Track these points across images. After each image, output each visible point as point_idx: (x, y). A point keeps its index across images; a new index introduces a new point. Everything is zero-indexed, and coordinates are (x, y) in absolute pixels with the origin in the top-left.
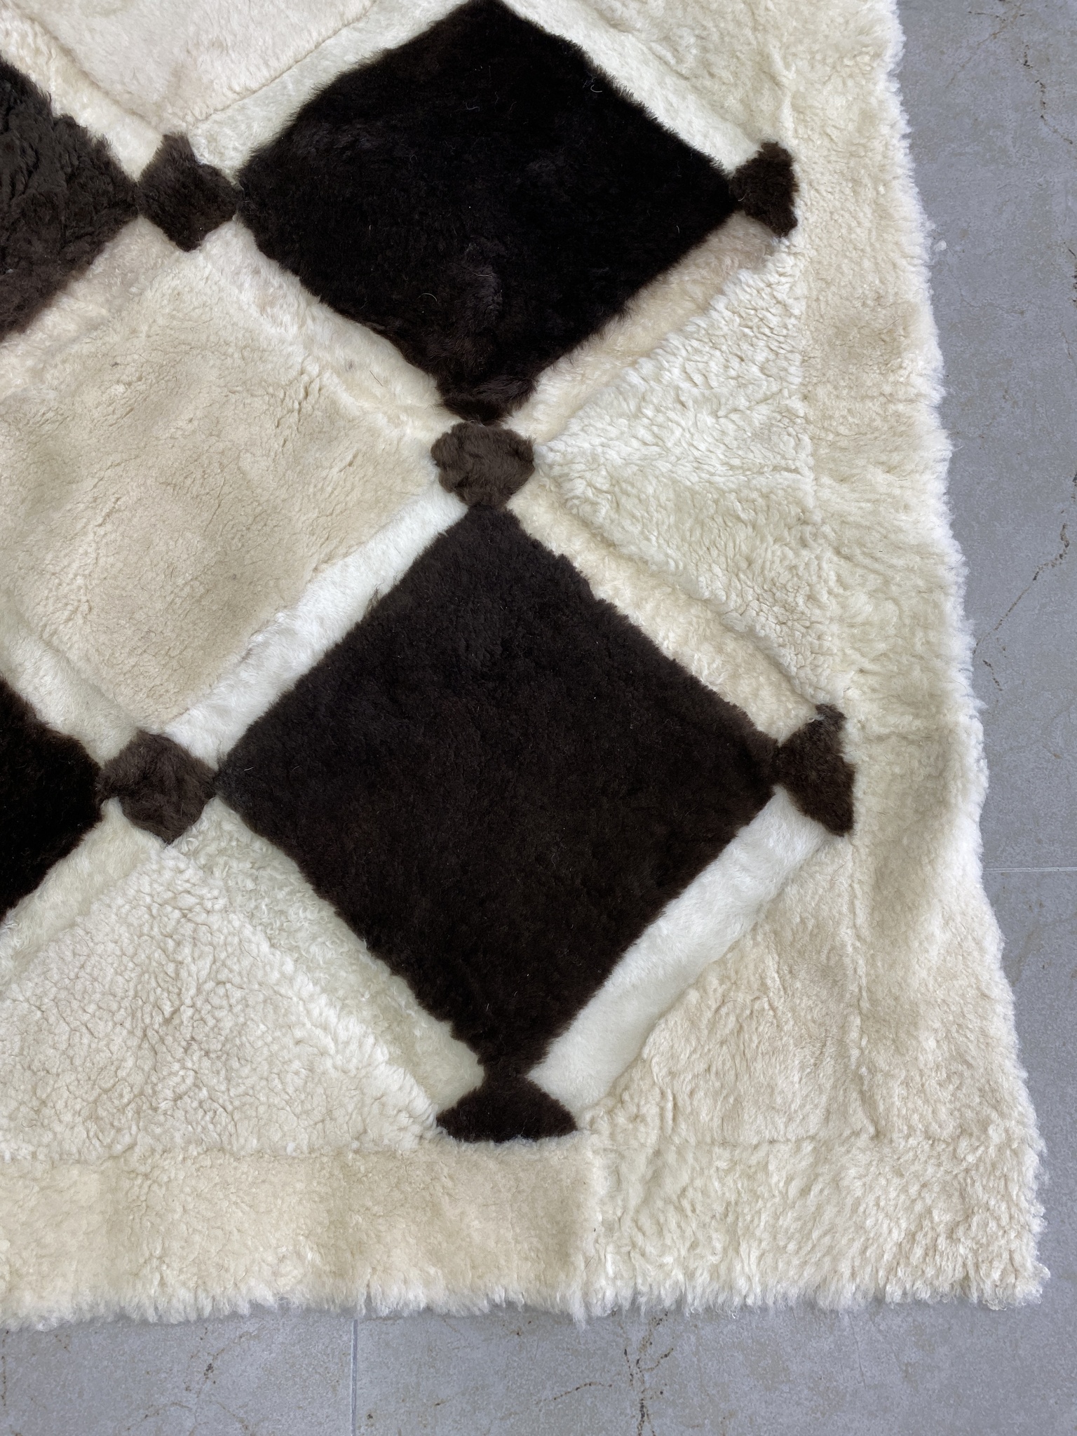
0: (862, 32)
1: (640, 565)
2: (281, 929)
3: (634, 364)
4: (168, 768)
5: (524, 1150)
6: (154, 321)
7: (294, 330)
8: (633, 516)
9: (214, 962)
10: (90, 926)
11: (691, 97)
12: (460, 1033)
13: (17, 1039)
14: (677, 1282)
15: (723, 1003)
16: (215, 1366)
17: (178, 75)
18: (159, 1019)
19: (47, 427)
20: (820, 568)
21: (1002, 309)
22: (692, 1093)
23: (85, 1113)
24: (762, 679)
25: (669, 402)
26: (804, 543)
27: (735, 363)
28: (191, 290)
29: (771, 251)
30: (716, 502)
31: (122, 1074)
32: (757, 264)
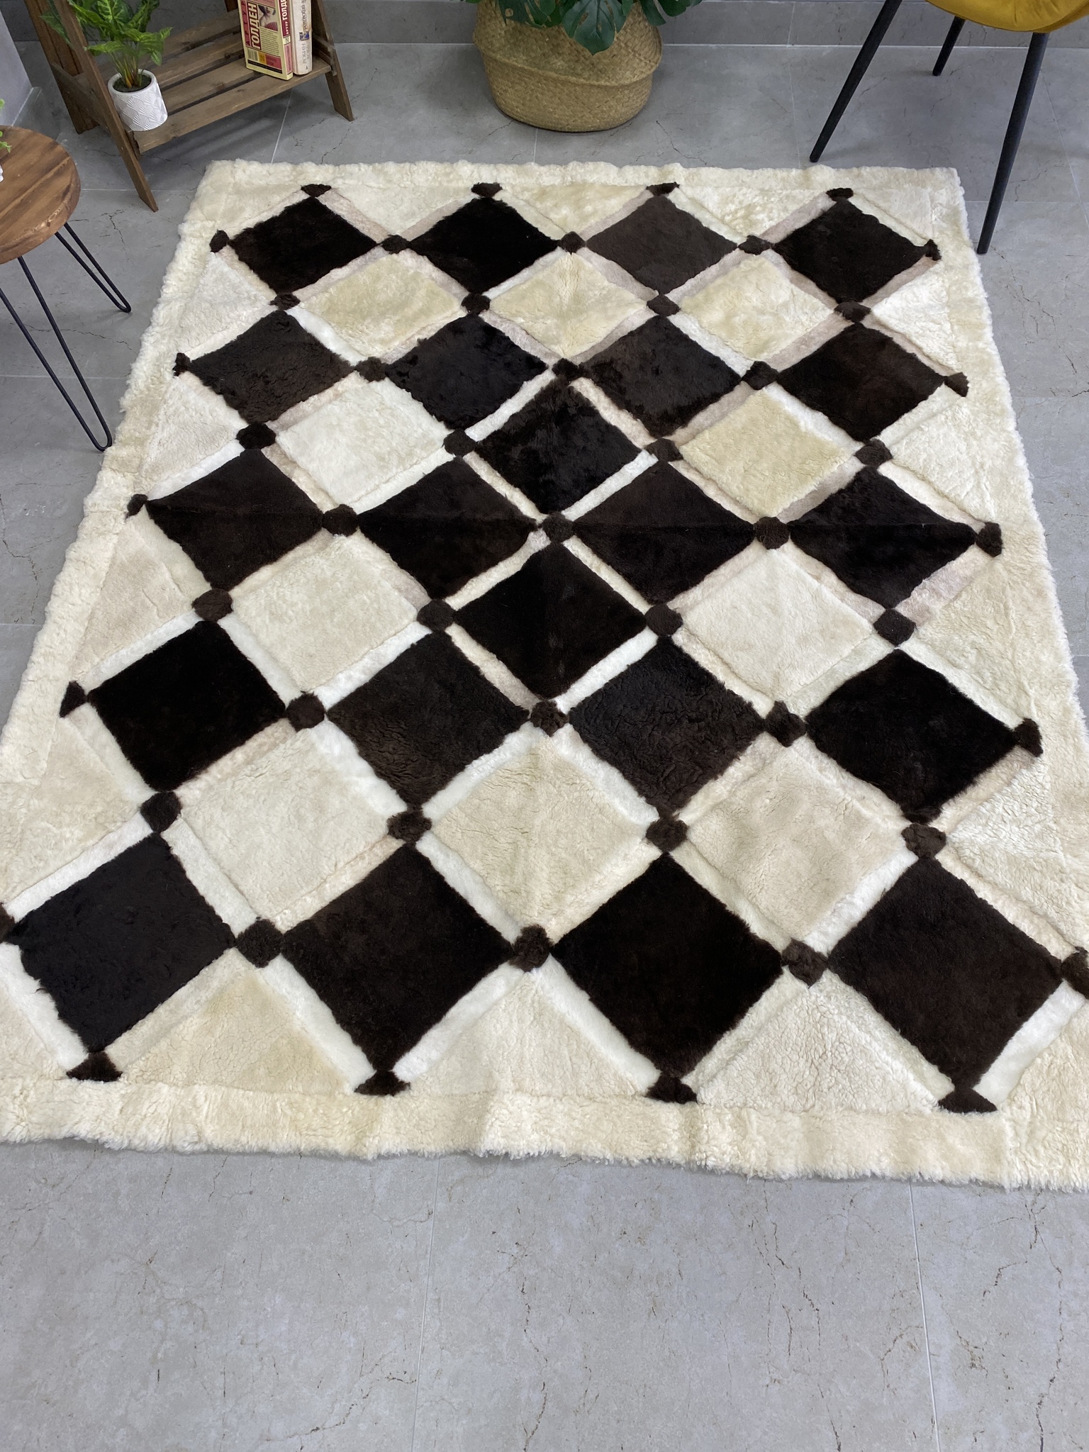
0: (1059, 675)
1: (994, 885)
2: (862, 1024)
3: (981, 804)
4: (808, 956)
5: (977, 1117)
6: (779, 775)
7: (835, 781)
8: (990, 865)
9: (837, 1035)
10: (784, 1016)
11: (991, 697)
12: (942, 1070)
13: (760, 1060)
14: (1046, 1175)
15: (1051, 1064)
16: (854, 1200)
17: (777, 677)
18: (817, 1056)
19: (740, 815)
20: (1070, 891)
22: (1043, 1100)
23: (792, 1091)
24: (1051, 935)
25: (999, 821)
26: (1062, 881)
27: (1024, 807)
28: (791, 763)
29: (1033, 762)
30: (1025, 862)
31: (805, 1077)
32: (1028, 767)
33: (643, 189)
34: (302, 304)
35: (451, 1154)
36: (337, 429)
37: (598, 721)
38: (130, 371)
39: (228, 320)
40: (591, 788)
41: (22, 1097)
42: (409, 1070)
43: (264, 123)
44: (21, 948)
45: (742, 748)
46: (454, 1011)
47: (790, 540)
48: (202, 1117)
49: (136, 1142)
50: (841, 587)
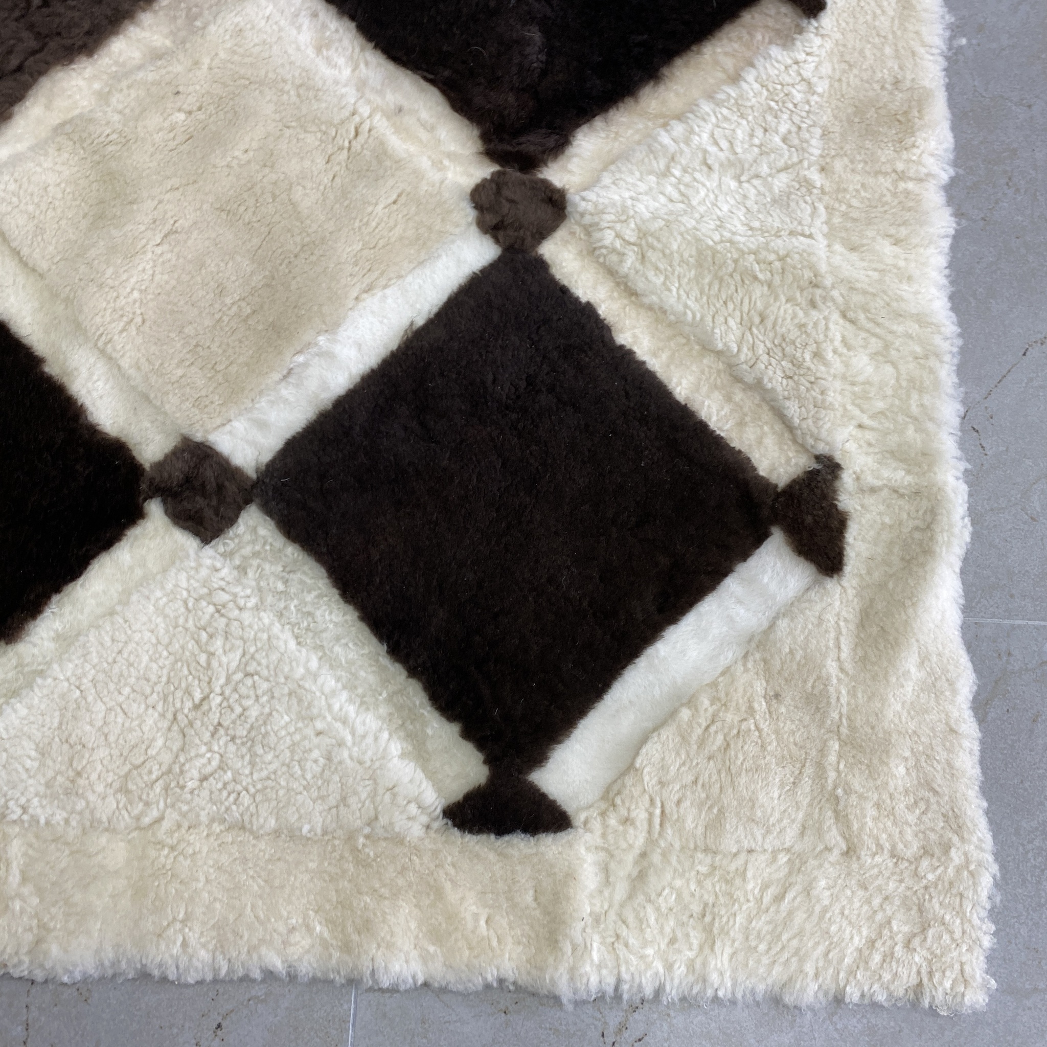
1: (660, 315)
2: (308, 629)
3: (665, 125)
4: (209, 474)
5: (522, 845)
6: (216, 54)
8: (657, 268)
9: (244, 655)
10: (129, 615)
12: (467, 734)
13: (57, 714)
14: (657, 973)
15: (713, 722)
16: (224, 1025)
18: (189, 704)
19: (110, 148)
20: (827, 328)
21: (1011, 101)
22: (679, 803)
23: (116, 785)
24: (766, 428)
25: (696, 164)
26: (813, 304)
27: (759, 133)
28: (253, 28)
29: (800, 31)
30: (736, 261)
31: (152, 752)
32: (786, 41)
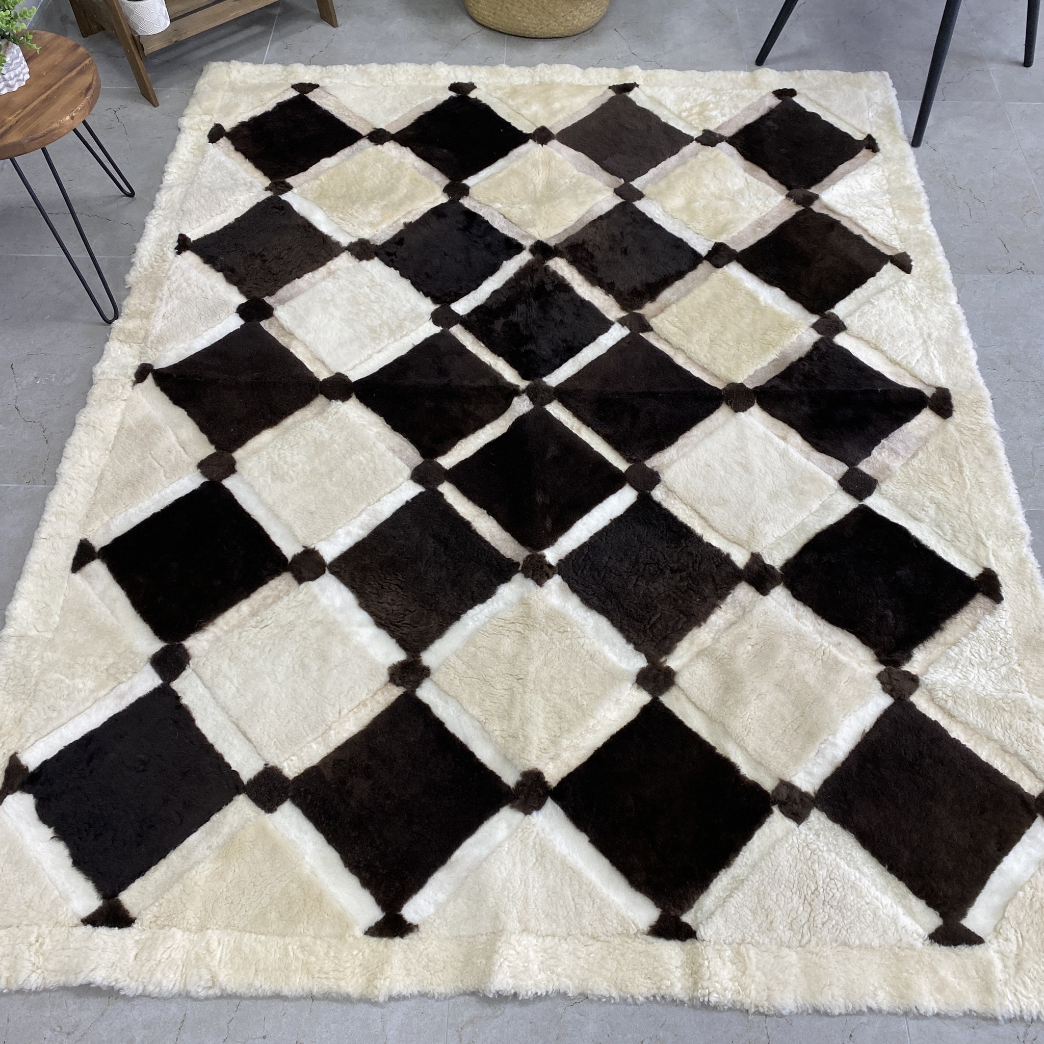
0: (1013, 528)
1: (966, 725)
2: (851, 860)
3: (950, 648)
4: (797, 796)
5: (966, 950)
6: (759, 622)
7: (811, 628)
8: (962, 706)
9: (828, 871)
10: (776, 854)
11: (952, 549)
12: (930, 904)
13: (756, 897)
15: (1033, 897)
16: (853, 1034)
17: (752, 530)
18: (810, 893)
19: (725, 660)
20: (1038, 730)
22: (1027, 932)
23: (788, 927)
24: (1023, 772)
25: (967, 664)
26: (1030, 720)
27: (989, 650)
28: (770, 611)
29: (995, 609)
30: (995, 703)
31: (799, 912)
32: (991, 613)
33: (606, 88)
34: (295, 190)
35: (460, 995)
36: (331, 304)
37: (585, 572)
38: (134, 250)
39: (227, 204)
40: (581, 635)
41: (38, 944)
42: (416, 912)
43: (257, 29)
44: (35, 796)
45: (722, 597)
46: (458, 854)
47: (756, 404)
48: (216, 963)
49: (151, 988)
50: (806, 447)
